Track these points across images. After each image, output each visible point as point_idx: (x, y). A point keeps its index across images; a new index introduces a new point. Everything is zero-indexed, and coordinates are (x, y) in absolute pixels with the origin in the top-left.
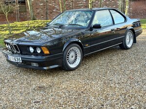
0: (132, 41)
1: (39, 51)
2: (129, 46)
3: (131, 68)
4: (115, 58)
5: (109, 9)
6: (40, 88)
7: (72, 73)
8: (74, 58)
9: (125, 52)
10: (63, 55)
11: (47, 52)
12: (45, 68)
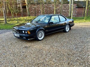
0: (69, 29)
1: (26, 33)
2: (67, 31)
3: (64, 41)
4: (59, 36)
5: (58, 15)
6: (26, 47)
7: (39, 42)
8: (41, 35)
9: (65, 33)
10: (36, 34)
11: (29, 33)
12: (29, 39)
